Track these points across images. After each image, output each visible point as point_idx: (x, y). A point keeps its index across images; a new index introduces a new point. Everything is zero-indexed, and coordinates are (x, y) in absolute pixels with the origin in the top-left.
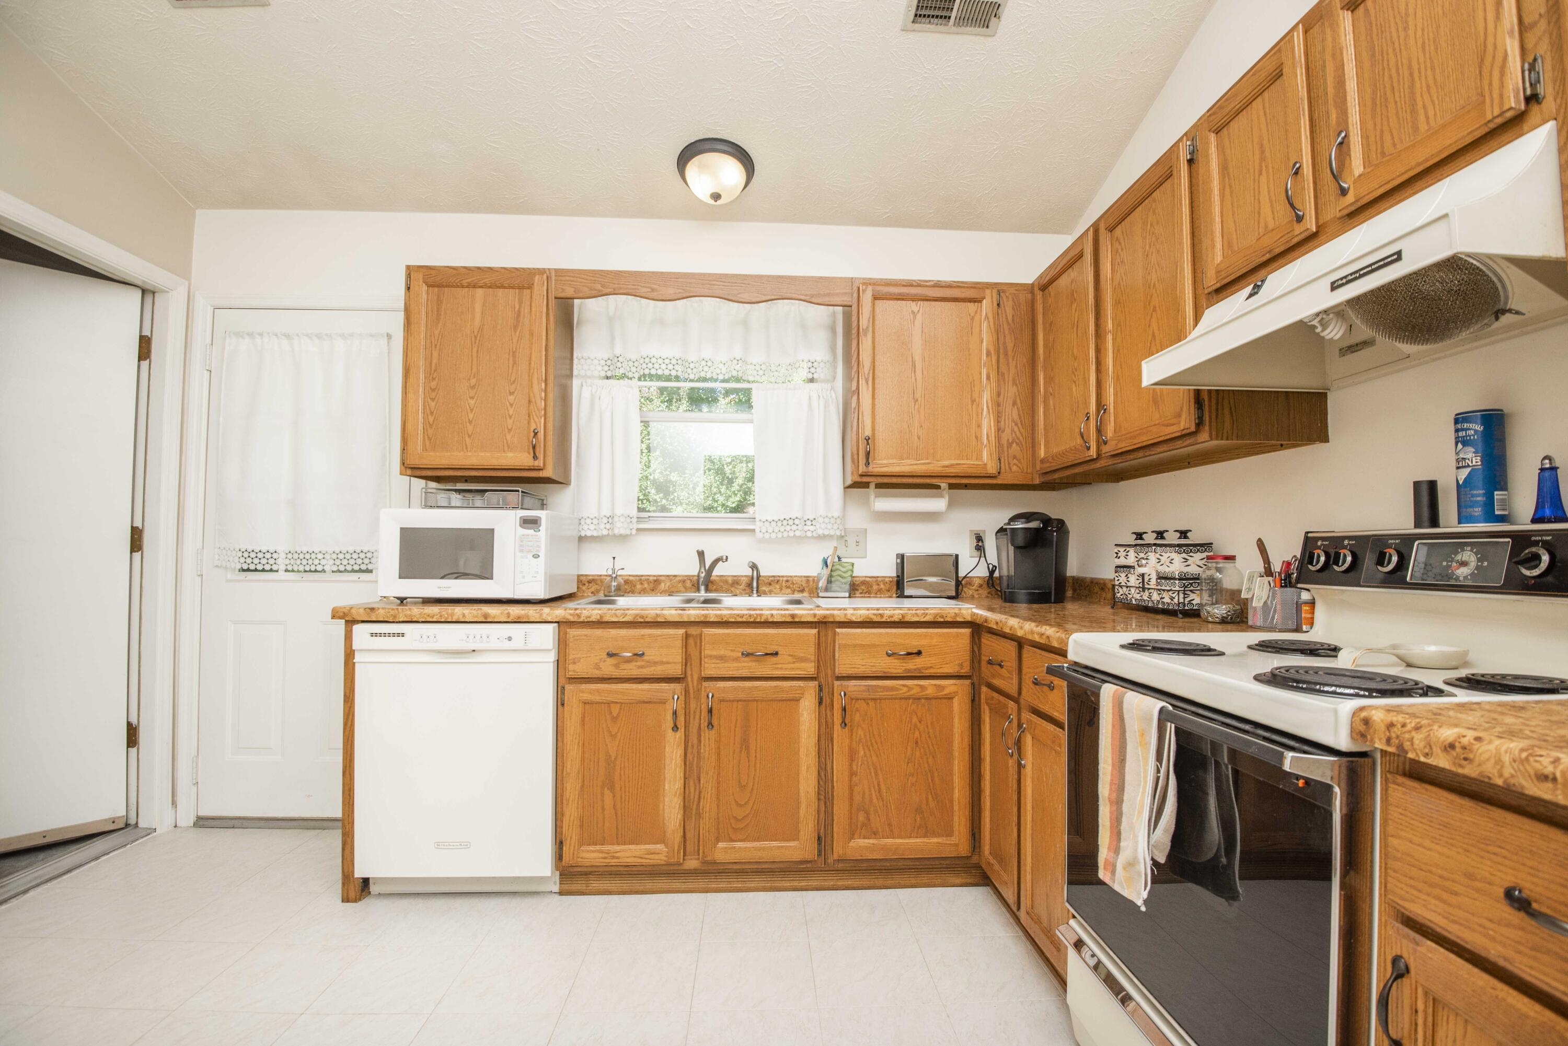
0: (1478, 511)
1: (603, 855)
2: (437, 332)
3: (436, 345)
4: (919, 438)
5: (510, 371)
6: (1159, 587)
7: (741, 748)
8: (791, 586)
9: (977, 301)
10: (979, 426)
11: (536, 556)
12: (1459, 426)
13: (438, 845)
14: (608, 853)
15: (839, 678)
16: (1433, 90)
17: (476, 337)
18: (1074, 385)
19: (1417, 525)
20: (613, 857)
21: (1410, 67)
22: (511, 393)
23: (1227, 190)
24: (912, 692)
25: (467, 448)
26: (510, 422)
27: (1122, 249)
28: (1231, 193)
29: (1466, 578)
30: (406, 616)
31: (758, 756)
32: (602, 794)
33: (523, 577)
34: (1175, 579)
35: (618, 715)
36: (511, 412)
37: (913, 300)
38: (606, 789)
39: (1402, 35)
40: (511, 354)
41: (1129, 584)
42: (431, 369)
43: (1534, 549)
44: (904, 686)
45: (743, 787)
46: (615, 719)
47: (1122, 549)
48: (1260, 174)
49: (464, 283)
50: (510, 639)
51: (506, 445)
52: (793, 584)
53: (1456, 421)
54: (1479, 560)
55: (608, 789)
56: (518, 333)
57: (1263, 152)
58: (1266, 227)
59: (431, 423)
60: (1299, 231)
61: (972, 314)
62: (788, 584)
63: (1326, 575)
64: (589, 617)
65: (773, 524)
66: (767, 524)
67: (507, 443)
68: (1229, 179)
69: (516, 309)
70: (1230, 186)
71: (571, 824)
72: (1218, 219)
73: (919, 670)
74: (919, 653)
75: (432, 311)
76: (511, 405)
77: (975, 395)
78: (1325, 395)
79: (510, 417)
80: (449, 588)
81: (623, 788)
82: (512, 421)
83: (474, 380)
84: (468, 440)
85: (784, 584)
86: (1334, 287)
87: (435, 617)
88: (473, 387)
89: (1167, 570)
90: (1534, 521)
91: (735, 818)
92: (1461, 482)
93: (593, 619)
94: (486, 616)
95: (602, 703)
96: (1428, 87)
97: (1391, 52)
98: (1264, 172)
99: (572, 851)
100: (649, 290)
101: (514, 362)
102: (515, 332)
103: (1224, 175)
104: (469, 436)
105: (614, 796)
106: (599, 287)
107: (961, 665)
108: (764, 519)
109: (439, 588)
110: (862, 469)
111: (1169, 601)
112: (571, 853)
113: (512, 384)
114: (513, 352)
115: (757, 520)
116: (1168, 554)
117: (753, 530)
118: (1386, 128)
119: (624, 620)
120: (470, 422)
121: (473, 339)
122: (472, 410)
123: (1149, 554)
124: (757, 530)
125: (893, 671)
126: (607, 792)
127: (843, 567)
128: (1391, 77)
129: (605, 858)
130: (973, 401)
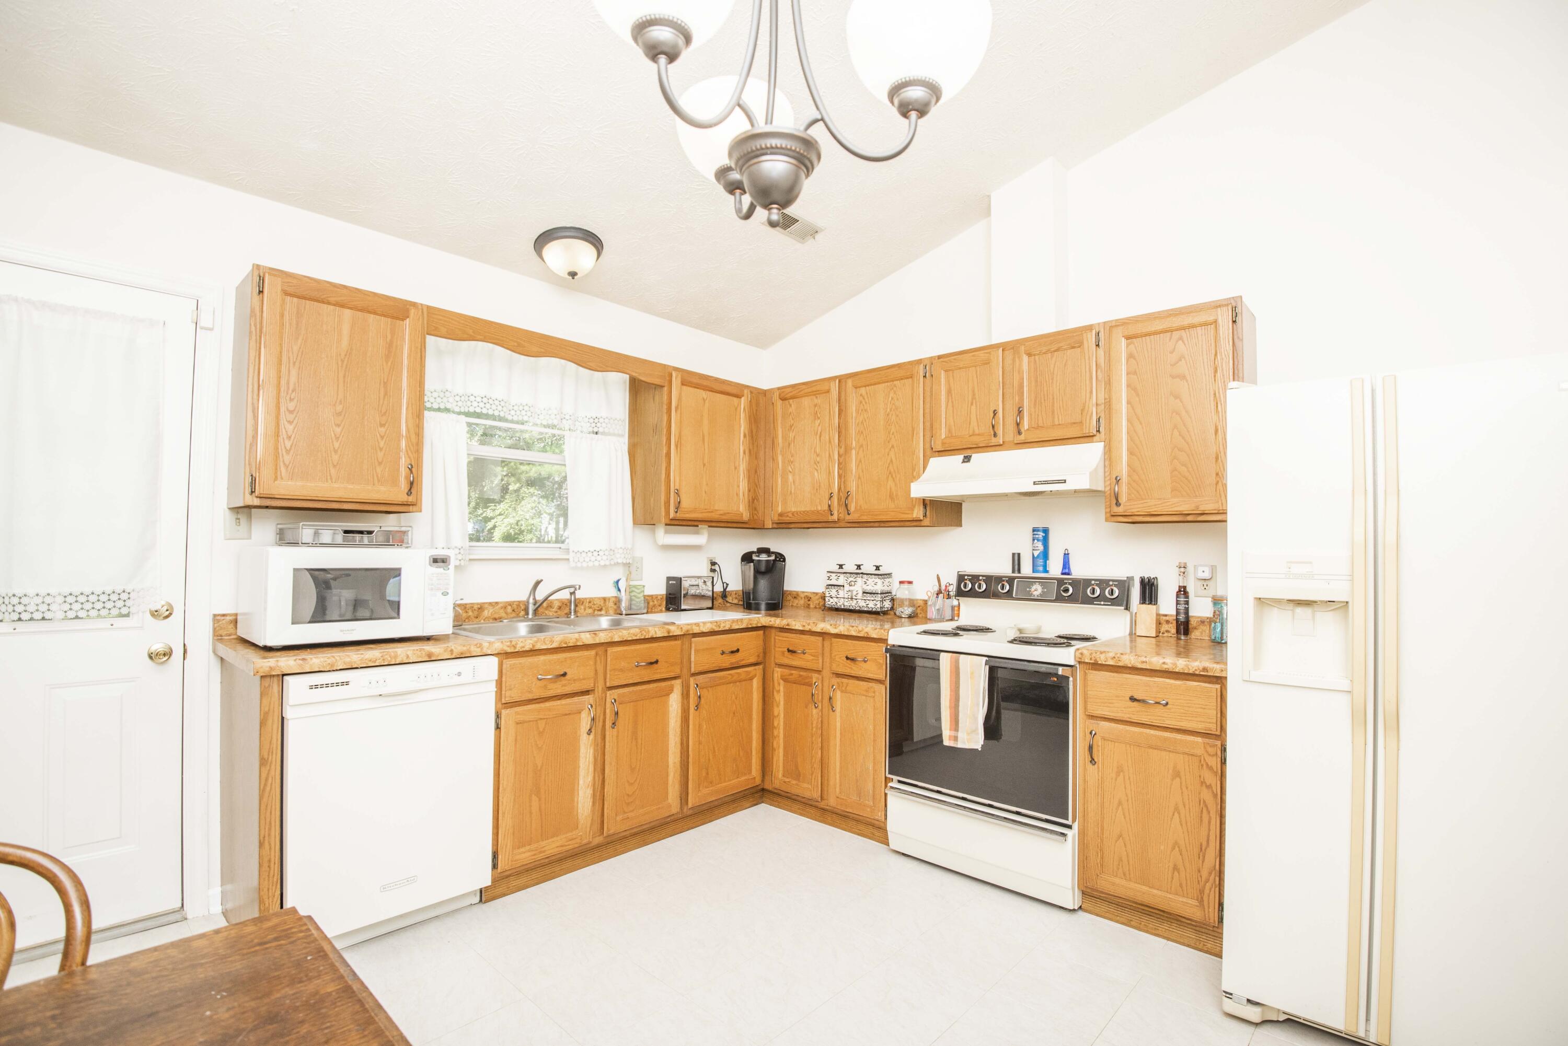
0: (1041, 569)
1: (534, 853)
2: (295, 348)
3: (294, 363)
4: (705, 492)
5: (381, 402)
6: (865, 598)
7: (632, 738)
8: (593, 606)
9: (739, 396)
10: (739, 486)
11: (445, 594)
12: (1035, 533)
13: (384, 888)
14: (536, 850)
15: (693, 675)
16: (1062, 410)
17: (342, 361)
18: (816, 472)
19: (1013, 572)
20: (541, 852)
21: (1053, 395)
22: (382, 425)
23: (950, 404)
24: (734, 678)
25: (331, 479)
26: (381, 455)
27: (866, 403)
28: (953, 407)
29: (1038, 596)
30: (345, 663)
31: (643, 742)
32: (530, 801)
33: (432, 615)
34: (878, 594)
35: (544, 729)
36: (382, 444)
37: (704, 390)
38: (533, 796)
39: (1051, 381)
40: (382, 385)
41: (838, 596)
42: (288, 388)
43: (1066, 586)
44: (729, 674)
45: (633, 770)
46: (541, 734)
47: (833, 575)
48: (972, 404)
49: (332, 300)
50: (459, 674)
51: (375, 478)
52: (594, 604)
53: (1034, 531)
54: (1042, 588)
55: (535, 795)
56: (389, 364)
57: (974, 395)
58: (974, 431)
59: (288, 448)
60: (994, 441)
61: (736, 406)
62: (591, 604)
63: (972, 594)
64: (524, 647)
65: (584, 555)
66: (578, 555)
67: (377, 476)
68: (952, 398)
69: (388, 340)
70: (952, 402)
71: (506, 834)
72: (943, 416)
73: (737, 662)
74: (738, 651)
75: (290, 324)
76: (382, 437)
77: (737, 464)
78: (961, 504)
79: (381, 449)
80: (353, 630)
81: (547, 792)
82: (382, 454)
83: (341, 406)
84: (333, 471)
85: (587, 605)
86: (1035, 483)
87: (378, 661)
88: (339, 414)
89: (872, 588)
90: (1063, 574)
91: (628, 795)
92: (1036, 556)
93: (527, 648)
94: (430, 655)
95: (530, 721)
96: (1060, 407)
97: (1045, 384)
98: (974, 404)
99: (507, 857)
100: (516, 344)
101: (386, 394)
102: (387, 363)
103: (948, 396)
104: (334, 466)
105: (540, 800)
106: (471, 332)
107: (758, 656)
108: (576, 551)
109: (341, 631)
110: (672, 515)
111: (873, 606)
112: (507, 859)
113: (382, 415)
114: (385, 383)
115: (571, 551)
116: (873, 579)
117: (568, 559)
118: (1040, 414)
119: (551, 647)
120: (336, 451)
121: (340, 363)
122: (337, 439)
123: (857, 578)
124: (571, 560)
125: (724, 665)
126: (534, 798)
127: (638, 589)
128: (1044, 395)
129: (534, 855)
130: (736, 468)
